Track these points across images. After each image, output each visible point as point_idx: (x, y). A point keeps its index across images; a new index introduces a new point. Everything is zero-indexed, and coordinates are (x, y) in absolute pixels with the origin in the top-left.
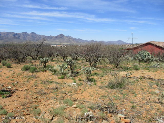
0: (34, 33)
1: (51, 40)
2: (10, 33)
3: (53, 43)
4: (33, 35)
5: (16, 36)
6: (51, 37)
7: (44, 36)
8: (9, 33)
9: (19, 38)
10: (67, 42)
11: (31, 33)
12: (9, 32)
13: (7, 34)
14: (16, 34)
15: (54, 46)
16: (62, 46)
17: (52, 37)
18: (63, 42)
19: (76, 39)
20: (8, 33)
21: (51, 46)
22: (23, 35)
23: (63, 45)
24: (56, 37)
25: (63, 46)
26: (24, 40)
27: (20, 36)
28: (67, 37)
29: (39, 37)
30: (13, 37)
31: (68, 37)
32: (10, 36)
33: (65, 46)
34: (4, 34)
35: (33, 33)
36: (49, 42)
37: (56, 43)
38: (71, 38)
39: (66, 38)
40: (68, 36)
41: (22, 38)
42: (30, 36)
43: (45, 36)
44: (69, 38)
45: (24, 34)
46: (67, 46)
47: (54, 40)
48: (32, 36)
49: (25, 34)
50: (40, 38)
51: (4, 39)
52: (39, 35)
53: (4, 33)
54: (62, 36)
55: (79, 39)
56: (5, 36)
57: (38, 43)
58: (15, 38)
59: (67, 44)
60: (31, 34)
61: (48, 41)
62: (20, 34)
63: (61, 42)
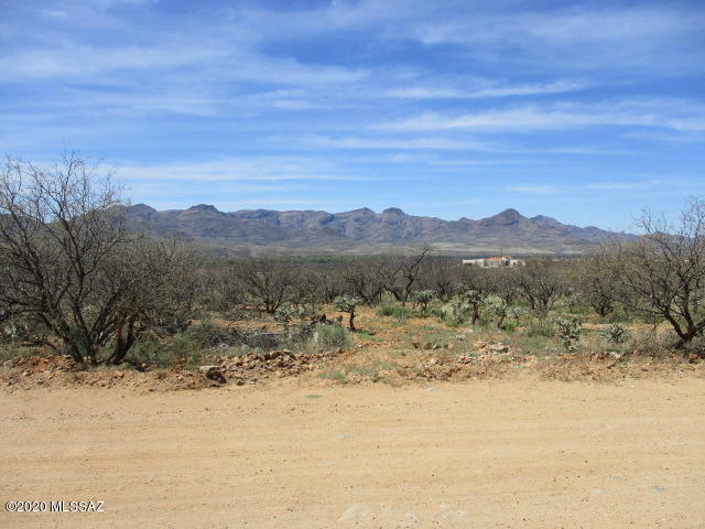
0: (398, 211)
1: (465, 236)
2: (312, 213)
3: (473, 250)
4: (394, 217)
5: (332, 225)
6: (464, 226)
7: (435, 220)
8: (307, 214)
9: (340, 233)
10: (536, 244)
11: (386, 211)
12: (307, 211)
13: (300, 217)
14: (332, 218)
15: (473, 261)
16: (507, 263)
17: (466, 225)
18: (516, 247)
19: (576, 229)
20: (303, 217)
21: (465, 261)
22: (357, 220)
23: (514, 258)
24: (488, 224)
25: (512, 262)
26: (357, 239)
27: (343, 226)
28: (534, 220)
29: (418, 224)
30: (319, 227)
31: (540, 224)
32: (311, 224)
33: (520, 264)
34: (292, 217)
35: (391, 210)
36: (457, 247)
37: (484, 250)
38: (552, 227)
39: (532, 227)
40: (540, 217)
41: (350, 232)
42: (382, 225)
43: (442, 222)
44: (543, 225)
45: (360, 215)
47: (478, 236)
48: (390, 223)
49: (365, 216)
50: (422, 229)
51: (288, 238)
52: (418, 218)
53: (292, 214)
54: (511, 218)
55: (592, 230)
56: (291, 226)
57: (410, 250)
58: (327, 231)
59: (535, 251)
60: (386, 216)
61: (452, 241)
62: (346, 216)
63: (508, 246)
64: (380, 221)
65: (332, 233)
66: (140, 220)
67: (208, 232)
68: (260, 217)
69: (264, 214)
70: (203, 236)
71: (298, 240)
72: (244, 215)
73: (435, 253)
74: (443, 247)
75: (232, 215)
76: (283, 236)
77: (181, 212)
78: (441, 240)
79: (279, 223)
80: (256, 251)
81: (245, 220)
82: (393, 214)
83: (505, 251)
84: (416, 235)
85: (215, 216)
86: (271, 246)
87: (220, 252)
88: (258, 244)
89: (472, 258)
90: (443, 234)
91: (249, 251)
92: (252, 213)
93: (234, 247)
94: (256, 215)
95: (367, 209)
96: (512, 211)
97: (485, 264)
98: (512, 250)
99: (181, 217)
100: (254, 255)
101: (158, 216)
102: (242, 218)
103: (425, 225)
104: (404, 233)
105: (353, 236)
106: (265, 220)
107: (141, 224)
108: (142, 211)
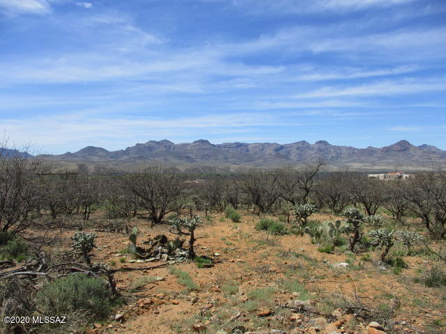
0: (325, 143)
1: (371, 159)
2: (268, 145)
3: (377, 168)
4: (322, 146)
5: (282, 152)
6: (370, 152)
7: (350, 148)
9: (287, 157)
10: (422, 164)
11: (316, 143)
12: (266, 143)
13: (261, 147)
14: (282, 147)
15: (376, 175)
16: (400, 177)
17: (372, 151)
18: (408, 165)
20: (264, 146)
21: (370, 175)
22: (298, 149)
23: (406, 173)
24: (387, 150)
25: (404, 176)
26: (298, 161)
27: (289, 153)
28: (420, 147)
29: (338, 151)
30: (273, 153)
32: (269, 151)
33: (410, 178)
34: (256, 147)
35: (321, 142)
36: (365, 166)
37: (384, 167)
38: (434, 152)
39: (419, 153)
40: (424, 146)
41: (293, 156)
42: (315, 151)
43: (355, 149)
44: (426, 150)
45: (300, 145)
46: (419, 175)
47: (380, 158)
48: (320, 150)
49: (303, 146)
50: (341, 154)
51: (254, 160)
52: (338, 147)
53: (256, 146)
54: (404, 146)
56: (256, 153)
58: (278, 156)
59: (422, 169)
60: (316, 147)
61: (362, 162)
62: (291, 146)
63: (402, 166)
64: (313, 149)
65: (282, 157)
66: (164, 149)
67: (203, 157)
68: (236, 147)
69: (239, 145)
70: (202, 159)
71: (260, 161)
72: (226, 145)
73: (350, 170)
74: (356, 166)
75: (219, 146)
76: (250, 159)
77: (188, 144)
78: (354, 161)
79: (248, 151)
80: (233, 168)
81: (227, 149)
82: (322, 144)
83: (399, 168)
84: (337, 158)
85: (208, 147)
86: (242, 165)
87: (210, 168)
88: (235, 164)
89: (376, 173)
90: (355, 158)
91: (229, 168)
92: (231, 144)
93: (219, 166)
94: (234, 146)
95: (304, 142)
96: (404, 142)
97: (385, 177)
98: (405, 168)
99: (188, 148)
100: (232, 171)
101: (175, 147)
102: (225, 147)
103: (344, 151)
104: (329, 157)
105: (295, 159)
106: (239, 149)
107: (165, 152)
108: (166, 144)
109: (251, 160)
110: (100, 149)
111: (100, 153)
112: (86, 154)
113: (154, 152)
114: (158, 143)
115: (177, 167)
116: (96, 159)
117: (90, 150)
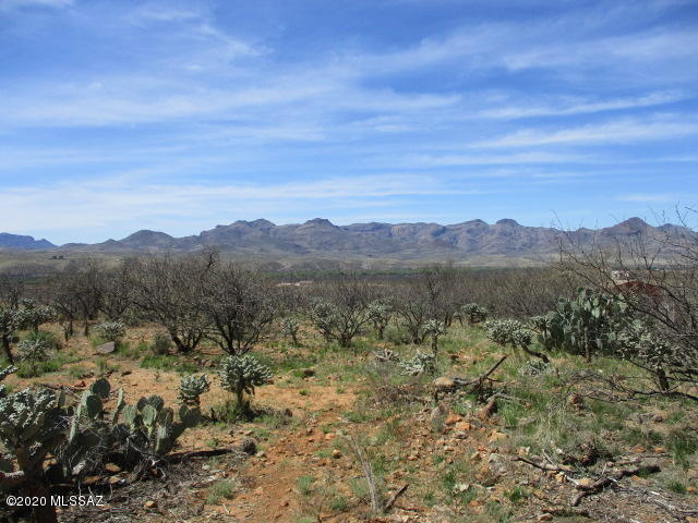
0: (512, 222)
1: (585, 247)
2: (423, 225)
4: (508, 228)
5: (444, 238)
6: (582, 236)
7: (551, 230)
8: (419, 227)
9: (452, 244)
11: (499, 222)
12: (419, 224)
13: (412, 230)
14: (444, 230)
17: (585, 235)
22: (469, 231)
24: (609, 234)
26: (469, 251)
27: (455, 238)
28: (662, 229)
29: (533, 236)
30: (431, 239)
31: (670, 233)
32: (424, 236)
34: (403, 230)
35: (505, 221)
38: (683, 236)
40: (669, 226)
41: (462, 244)
42: (495, 236)
45: (473, 227)
48: (503, 234)
49: (477, 227)
50: (537, 240)
51: (400, 250)
52: (533, 229)
53: (403, 227)
54: (635, 227)
56: (403, 238)
58: (438, 243)
60: (500, 226)
62: (458, 227)
64: (494, 231)
65: (444, 244)
66: (260, 234)
67: (321, 246)
68: (373, 230)
69: (377, 227)
70: (318, 248)
71: (409, 252)
72: (358, 228)
75: (346, 228)
77: (297, 226)
79: (391, 235)
80: (367, 263)
81: (358, 233)
82: (507, 225)
84: (532, 245)
85: (329, 229)
86: (382, 259)
87: (331, 264)
88: (370, 256)
91: (360, 263)
92: (364, 226)
93: (345, 259)
94: (370, 228)
95: (479, 221)
96: (635, 220)
99: (297, 231)
100: (365, 267)
101: (277, 230)
102: (356, 230)
103: (541, 236)
104: (518, 245)
105: (465, 248)
106: (377, 233)
107: (262, 238)
108: (263, 226)
109: (395, 249)
110: (161, 234)
111: (162, 241)
112: (138, 242)
113: (244, 237)
114: (250, 224)
115: (279, 262)
116: (153, 249)
117: (145, 236)
